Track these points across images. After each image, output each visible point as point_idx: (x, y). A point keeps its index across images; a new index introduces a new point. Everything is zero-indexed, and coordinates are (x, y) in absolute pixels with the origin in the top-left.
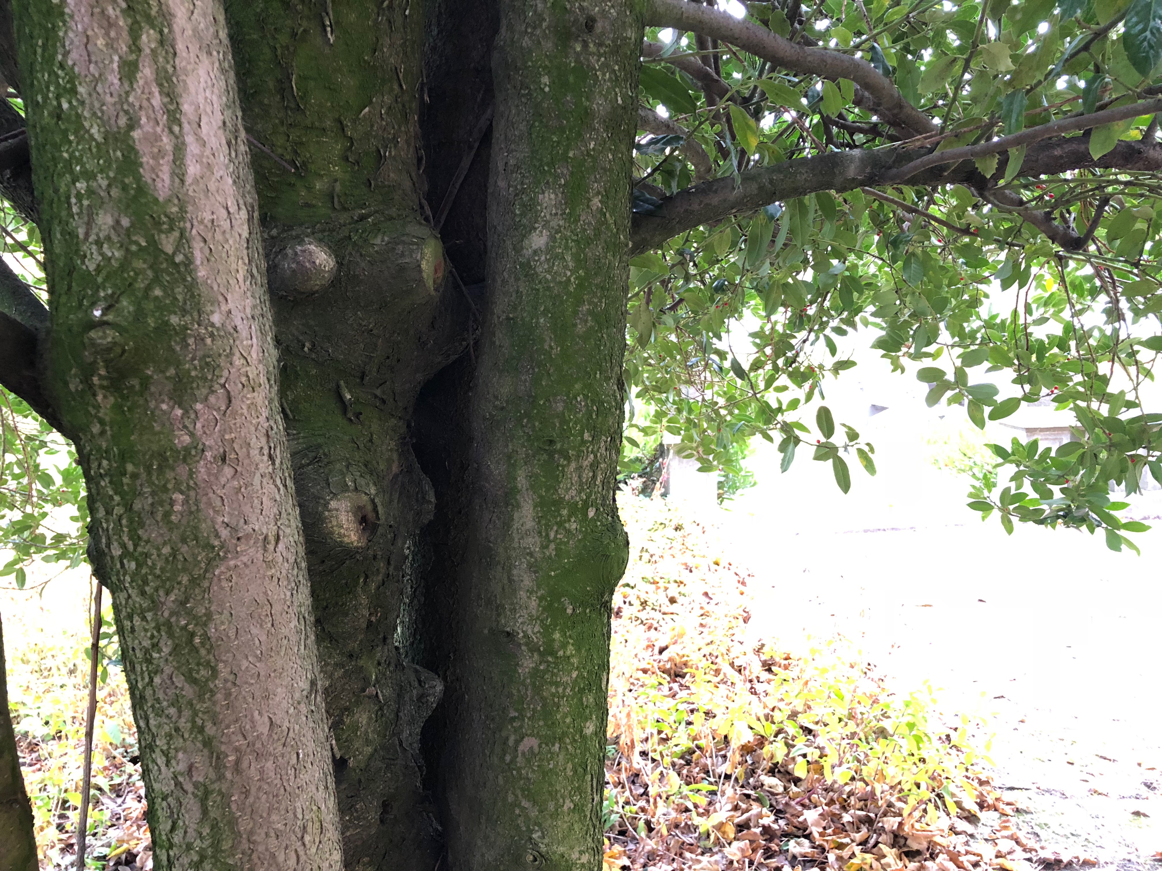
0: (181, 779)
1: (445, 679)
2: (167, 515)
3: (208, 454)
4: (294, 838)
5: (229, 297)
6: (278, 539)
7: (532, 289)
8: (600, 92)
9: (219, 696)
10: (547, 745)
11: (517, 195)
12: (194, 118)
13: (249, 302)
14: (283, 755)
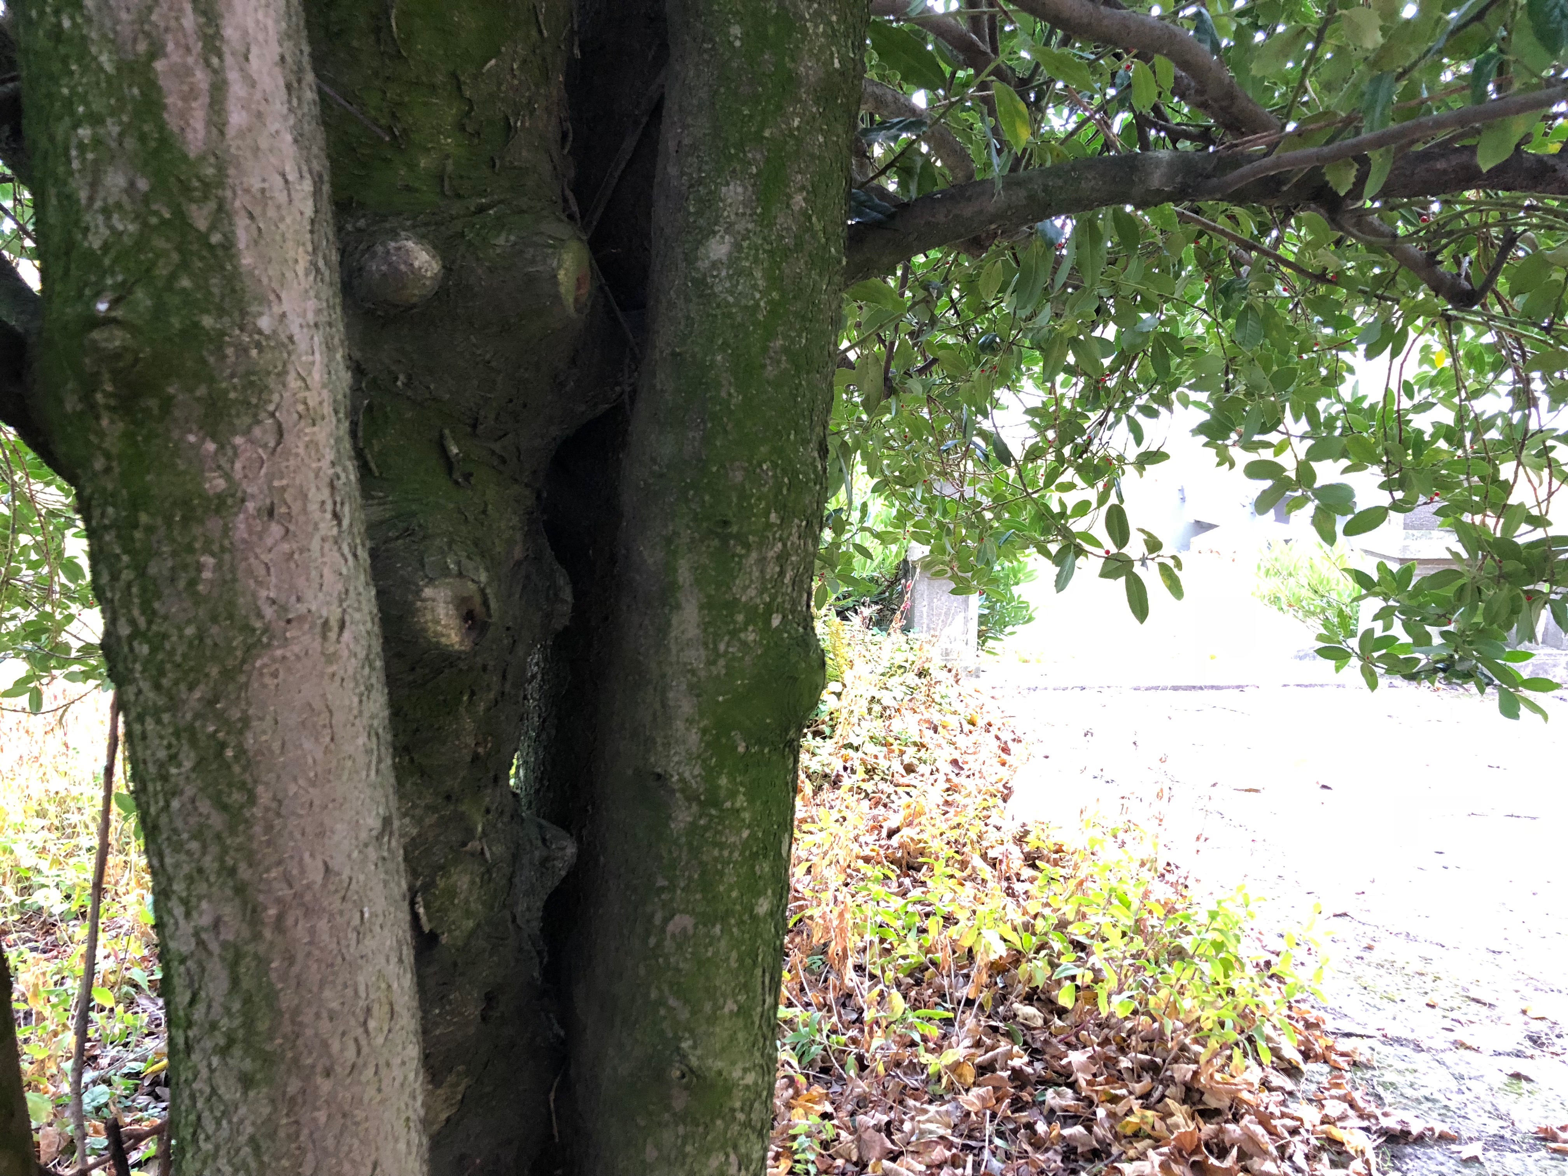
0: (204, 936)
1: (579, 840)
2: (192, 583)
3: (250, 506)
4: (353, 1022)
5: (283, 295)
6: (342, 626)
7: (708, 315)
8: (810, 50)
9: (258, 829)
10: (705, 925)
11: (691, 186)
12: (240, 48)
13: (312, 304)
14: (341, 913)
